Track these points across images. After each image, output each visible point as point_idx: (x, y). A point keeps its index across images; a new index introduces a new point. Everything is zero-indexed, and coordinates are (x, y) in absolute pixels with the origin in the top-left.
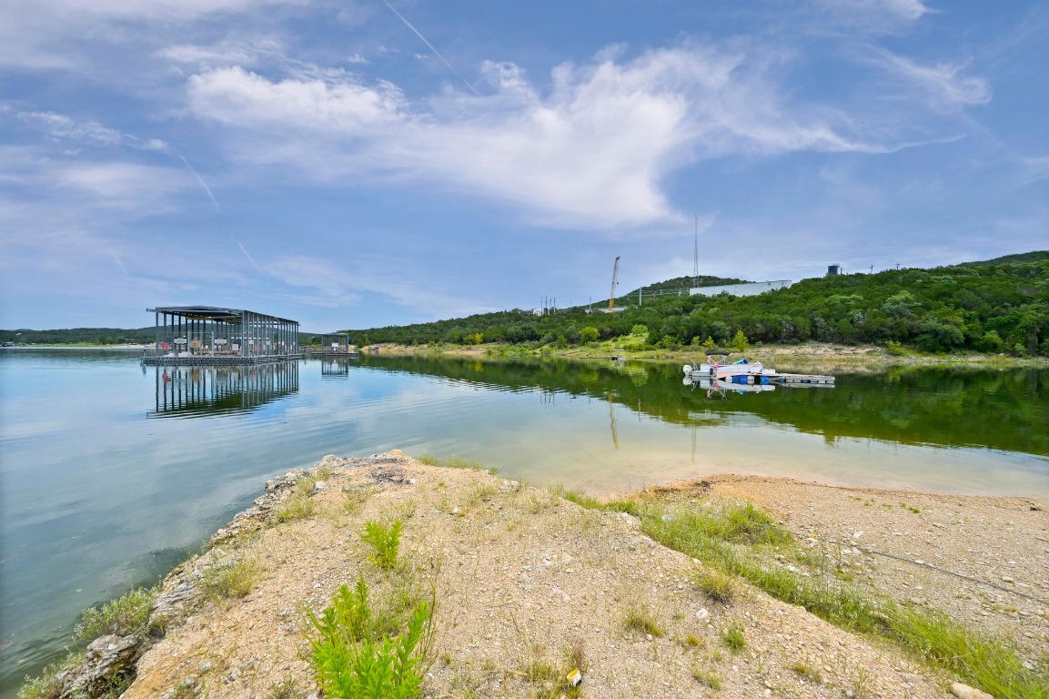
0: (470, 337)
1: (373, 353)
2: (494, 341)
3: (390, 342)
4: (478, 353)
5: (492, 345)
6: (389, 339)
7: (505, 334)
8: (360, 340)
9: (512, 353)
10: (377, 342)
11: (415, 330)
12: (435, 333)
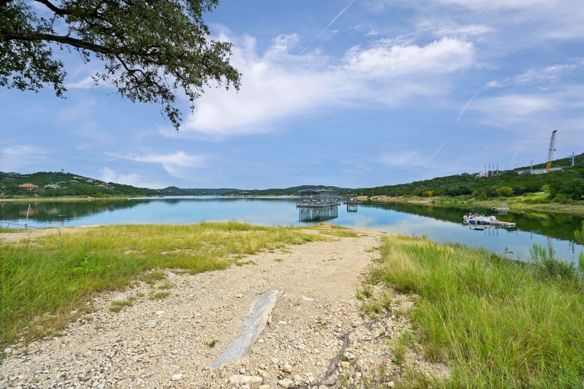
0: (426, 192)
1: (375, 200)
2: (439, 195)
3: (384, 194)
4: (426, 201)
5: (436, 198)
6: (384, 193)
7: (447, 191)
8: (369, 193)
9: (448, 202)
10: (378, 195)
11: (398, 188)
12: (408, 190)
